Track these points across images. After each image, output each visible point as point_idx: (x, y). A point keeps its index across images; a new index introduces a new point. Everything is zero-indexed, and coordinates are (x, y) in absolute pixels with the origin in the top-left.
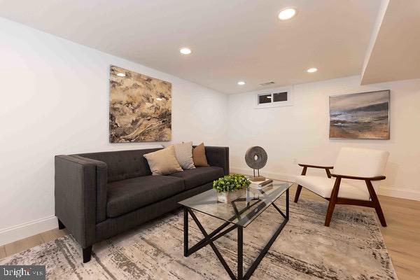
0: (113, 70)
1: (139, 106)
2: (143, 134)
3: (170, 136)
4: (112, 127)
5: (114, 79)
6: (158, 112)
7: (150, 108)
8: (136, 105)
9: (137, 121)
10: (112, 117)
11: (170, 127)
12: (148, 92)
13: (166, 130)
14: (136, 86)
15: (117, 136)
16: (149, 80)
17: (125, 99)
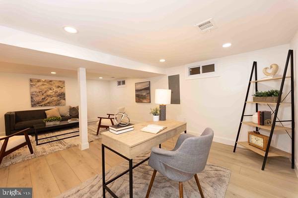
0: (31, 81)
1: (46, 92)
2: (48, 103)
3: (65, 103)
4: (32, 101)
5: (32, 83)
6: (57, 94)
7: (52, 93)
8: (43, 92)
9: (45, 98)
10: (32, 98)
11: (65, 99)
12: (50, 86)
13: (62, 101)
14: (43, 85)
15: (35, 104)
16: (51, 81)
17: (38, 90)
